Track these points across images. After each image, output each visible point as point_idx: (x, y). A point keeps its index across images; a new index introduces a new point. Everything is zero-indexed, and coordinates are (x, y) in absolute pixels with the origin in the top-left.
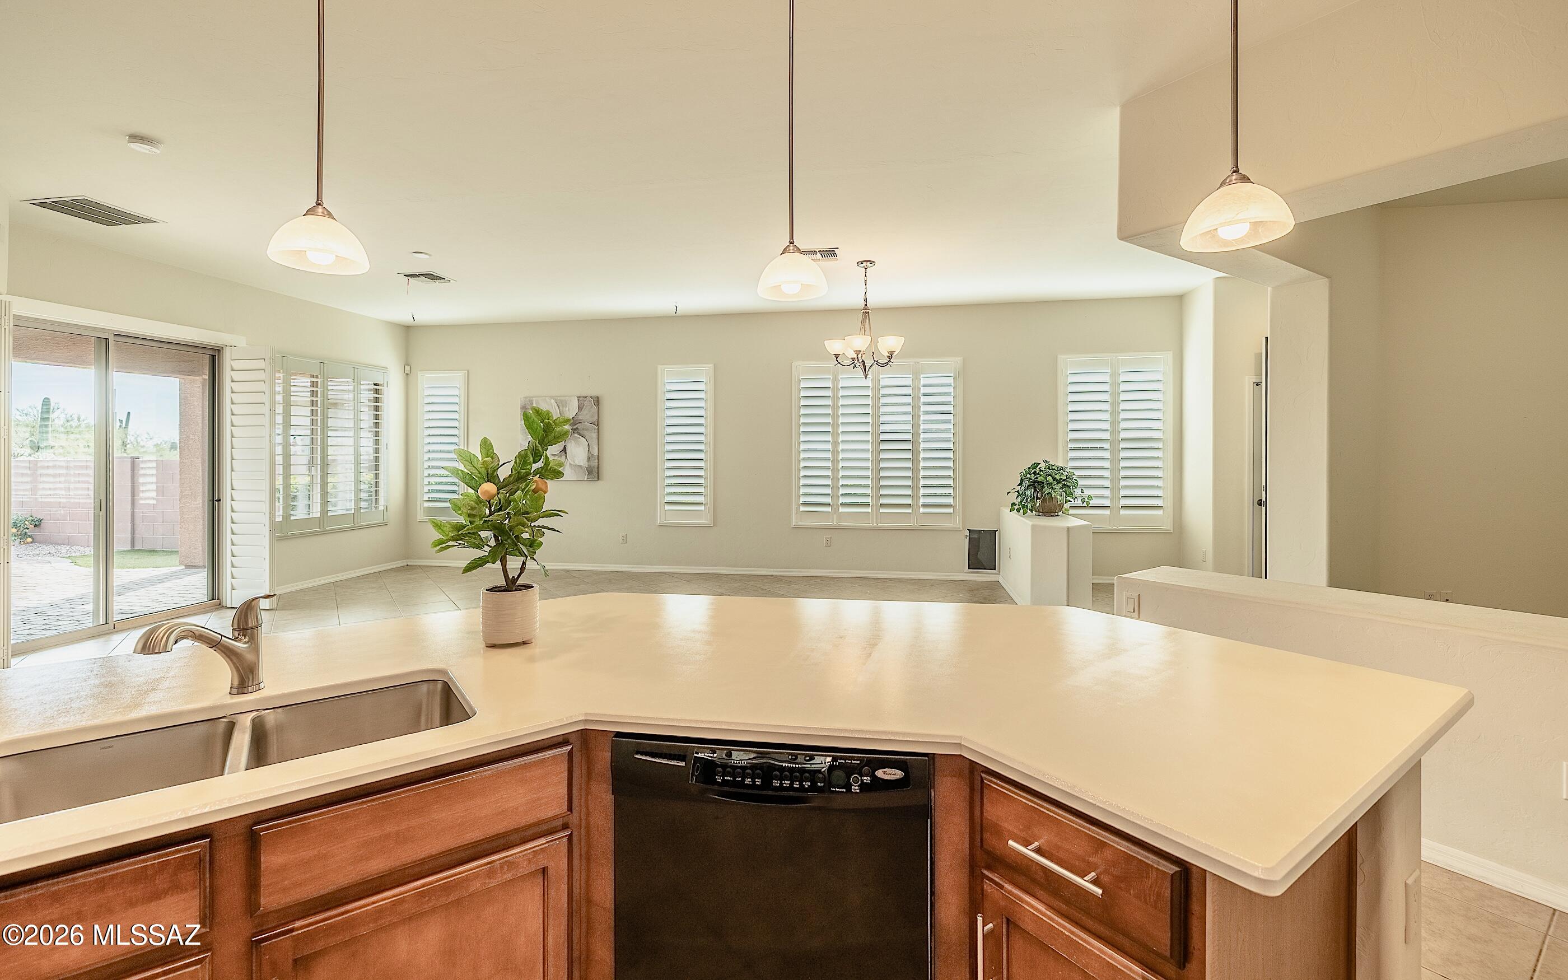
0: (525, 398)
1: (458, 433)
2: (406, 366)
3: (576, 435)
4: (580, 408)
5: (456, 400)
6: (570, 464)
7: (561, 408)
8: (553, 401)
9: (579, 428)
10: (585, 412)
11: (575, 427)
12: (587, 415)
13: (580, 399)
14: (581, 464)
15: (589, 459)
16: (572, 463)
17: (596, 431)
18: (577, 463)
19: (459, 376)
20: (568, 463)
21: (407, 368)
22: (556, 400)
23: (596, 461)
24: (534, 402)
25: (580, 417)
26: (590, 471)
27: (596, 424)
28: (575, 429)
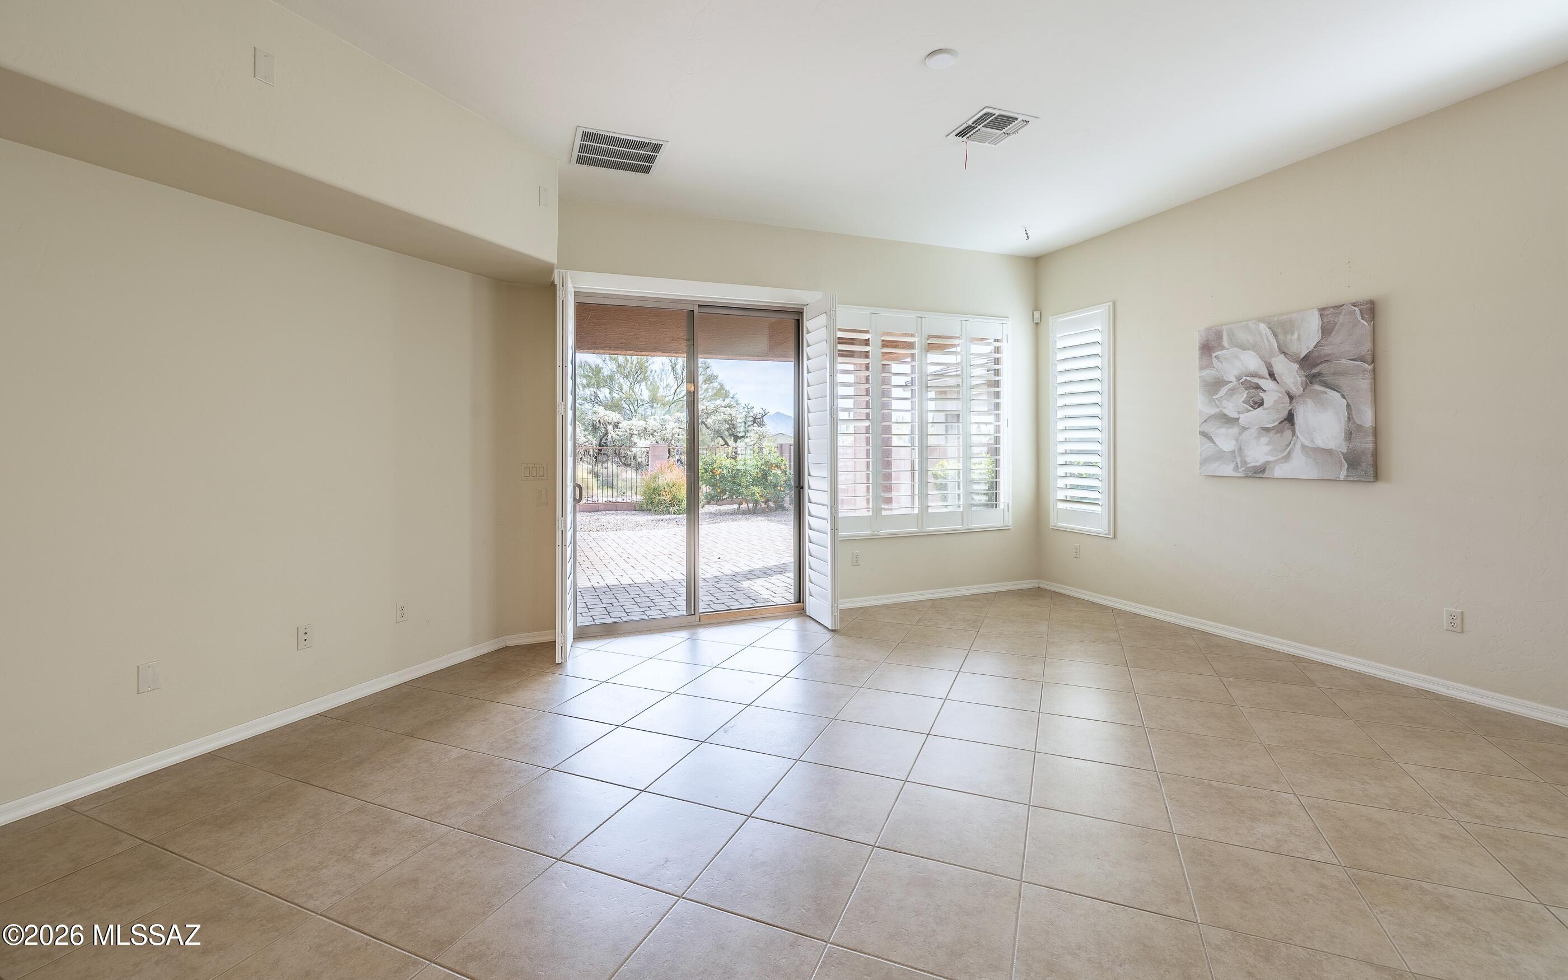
0: (1208, 329)
1: (1100, 401)
2: (1034, 312)
3: (1317, 387)
4: (1326, 331)
5: (1097, 349)
6: (1304, 447)
7: (1281, 337)
8: (1263, 327)
9: (1324, 372)
10: (1335, 338)
11: (1314, 371)
12: (1341, 344)
13: (1326, 312)
14: (1331, 445)
15: (1349, 435)
16: (1307, 443)
17: (1368, 375)
18: (1320, 443)
19: (1101, 312)
20: (1298, 446)
21: (1037, 315)
22: (1269, 323)
23: (1370, 439)
24: (1225, 334)
25: (1327, 350)
26: (1353, 461)
27: (1369, 358)
28: (1315, 376)
